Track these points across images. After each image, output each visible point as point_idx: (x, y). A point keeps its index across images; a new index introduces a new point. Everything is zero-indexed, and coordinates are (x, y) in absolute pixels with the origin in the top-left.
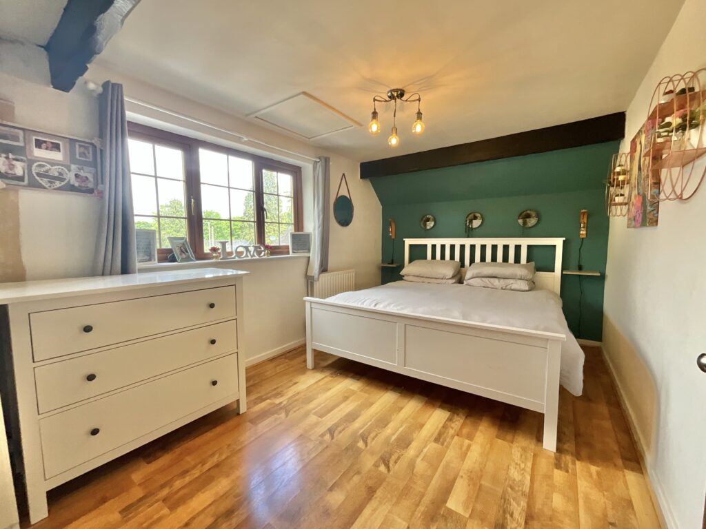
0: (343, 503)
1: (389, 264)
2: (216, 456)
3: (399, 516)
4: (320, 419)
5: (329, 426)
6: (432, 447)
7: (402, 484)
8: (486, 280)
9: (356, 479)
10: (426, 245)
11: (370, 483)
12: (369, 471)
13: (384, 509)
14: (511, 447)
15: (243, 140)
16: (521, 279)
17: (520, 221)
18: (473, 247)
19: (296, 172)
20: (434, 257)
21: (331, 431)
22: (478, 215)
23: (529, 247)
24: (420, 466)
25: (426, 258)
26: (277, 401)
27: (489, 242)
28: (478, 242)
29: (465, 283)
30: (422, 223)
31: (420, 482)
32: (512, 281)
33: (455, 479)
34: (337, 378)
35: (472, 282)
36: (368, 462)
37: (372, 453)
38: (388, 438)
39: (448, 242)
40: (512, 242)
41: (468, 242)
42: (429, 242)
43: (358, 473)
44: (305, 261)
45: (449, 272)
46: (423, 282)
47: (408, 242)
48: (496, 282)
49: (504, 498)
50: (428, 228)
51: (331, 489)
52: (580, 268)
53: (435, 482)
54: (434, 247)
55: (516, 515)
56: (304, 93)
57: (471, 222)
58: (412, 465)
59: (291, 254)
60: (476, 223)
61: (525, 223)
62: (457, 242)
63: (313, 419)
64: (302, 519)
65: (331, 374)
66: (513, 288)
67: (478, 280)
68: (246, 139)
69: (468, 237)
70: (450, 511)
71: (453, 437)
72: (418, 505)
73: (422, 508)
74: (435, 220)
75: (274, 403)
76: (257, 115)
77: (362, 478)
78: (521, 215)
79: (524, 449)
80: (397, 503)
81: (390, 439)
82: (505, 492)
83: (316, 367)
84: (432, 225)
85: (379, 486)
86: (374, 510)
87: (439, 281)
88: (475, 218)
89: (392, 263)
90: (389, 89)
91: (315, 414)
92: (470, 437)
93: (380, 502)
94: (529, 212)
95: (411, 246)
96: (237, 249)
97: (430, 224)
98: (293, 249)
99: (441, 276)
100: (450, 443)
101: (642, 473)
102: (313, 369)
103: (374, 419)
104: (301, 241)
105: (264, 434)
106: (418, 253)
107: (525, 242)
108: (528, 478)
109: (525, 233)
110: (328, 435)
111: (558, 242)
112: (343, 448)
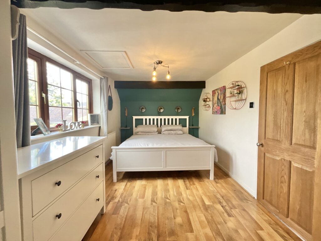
0: (182, 220)
1: (125, 127)
2: (115, 235)
3: (199, 213)
4: (144, 199)
5: (151, 200)
6: (188, 192)
7: (192, 205)
8: (169, 131)
9: (178, 211)
10: (143, 119)
11: (183, 209)
12: (179, 207)
13: (194, 214)
14: (205, 183)
15: (76, 63)
16: (180, 130)
17: (176, 110)
18: (161, 119)
19: (89, 82)
20: (146, 124)
21: (153, 201)
22: (162, 107)
23: (179, 119)
24: (191, 198)
25: (143, 124)
26: (116, 200)
27: (167, 117)
28: (163, 117)
29: (162, 133)
30: (140, 110)
31: (195, 202)
32: (178, 131)
33: (201, 197)
34: (132, 182)
35: (165, 132)
36: (176, 204)
37: (175, 201)
38: (174, 195)
39: (152, 117)
40: (174, 117)
41: (159, 117)
42: (144, 118)
43: (177, 209)
44: (98, 129)
45: (156, 129)
46: (145, 134)
47: (134, 118)
48: (172, 132)
49: (215, 196)
50: (143, 112)
51: (175, 218)
52: (193, 126)
53: (198, 200)
54: (146, 119)
55: (220, 198)
56: (125, 52)
57: (160, 110)
58: (188, 199)
59: (90, 126)
60: (162, 111)
61: (178, 111)
62: (155, 117)
63: (141, 201)
64: (176, 232)
65: (128, 181)
66: (178, 133)
67: (166, 131)
68: (78, 63)
69: (159, 116)
70: (208, 205)
71: (190, 186)
72: (200, 208)
73: (202, 208)
74: (145, 109)
75: (116, 202)
76: (87, 52)
77: (180, 210)
78: (176, 108)
79: (207, 182)
80: (195, 211)
81: (175, 195)
82: (214, 194)
83: (119, 180)
84: (145, 111)
85: (187, 209)
86: (192, 216)
87: (152, 133)
88: (161, 108)
89: (126, 127)
90: (158, 60)
91: (139, 198)
92: (194, 184)
93: (191, 213)
94: (178, 107)
95: (136, 119)
96: (70, 124)
97: (144, 110)
98: (91, 123)
99: (153, 131)
100: (191, 188)
101: (230, 178)
102: (117, 182)
103: (163, 191)
104: (95, 119)
105: (127, 216)
106: (139, 122)
107: (178, 117)
108: (214, 188)
109: (178, 114)
110: (154, 203)
111: (187, 117)
112: (164, 204)
